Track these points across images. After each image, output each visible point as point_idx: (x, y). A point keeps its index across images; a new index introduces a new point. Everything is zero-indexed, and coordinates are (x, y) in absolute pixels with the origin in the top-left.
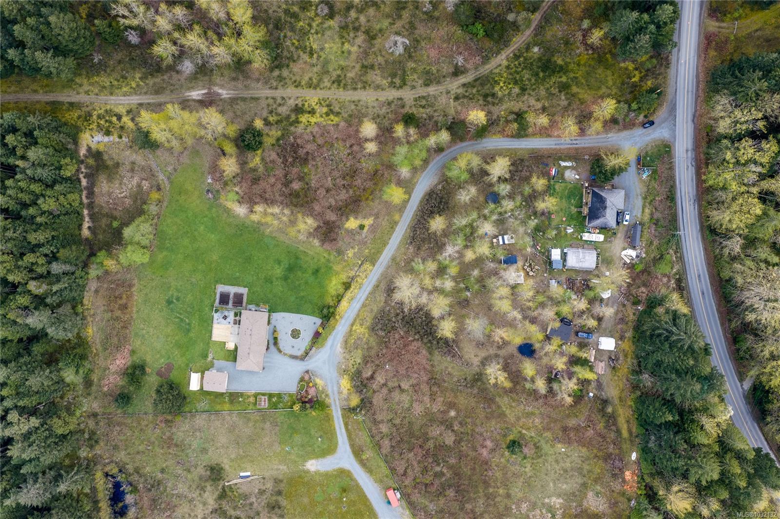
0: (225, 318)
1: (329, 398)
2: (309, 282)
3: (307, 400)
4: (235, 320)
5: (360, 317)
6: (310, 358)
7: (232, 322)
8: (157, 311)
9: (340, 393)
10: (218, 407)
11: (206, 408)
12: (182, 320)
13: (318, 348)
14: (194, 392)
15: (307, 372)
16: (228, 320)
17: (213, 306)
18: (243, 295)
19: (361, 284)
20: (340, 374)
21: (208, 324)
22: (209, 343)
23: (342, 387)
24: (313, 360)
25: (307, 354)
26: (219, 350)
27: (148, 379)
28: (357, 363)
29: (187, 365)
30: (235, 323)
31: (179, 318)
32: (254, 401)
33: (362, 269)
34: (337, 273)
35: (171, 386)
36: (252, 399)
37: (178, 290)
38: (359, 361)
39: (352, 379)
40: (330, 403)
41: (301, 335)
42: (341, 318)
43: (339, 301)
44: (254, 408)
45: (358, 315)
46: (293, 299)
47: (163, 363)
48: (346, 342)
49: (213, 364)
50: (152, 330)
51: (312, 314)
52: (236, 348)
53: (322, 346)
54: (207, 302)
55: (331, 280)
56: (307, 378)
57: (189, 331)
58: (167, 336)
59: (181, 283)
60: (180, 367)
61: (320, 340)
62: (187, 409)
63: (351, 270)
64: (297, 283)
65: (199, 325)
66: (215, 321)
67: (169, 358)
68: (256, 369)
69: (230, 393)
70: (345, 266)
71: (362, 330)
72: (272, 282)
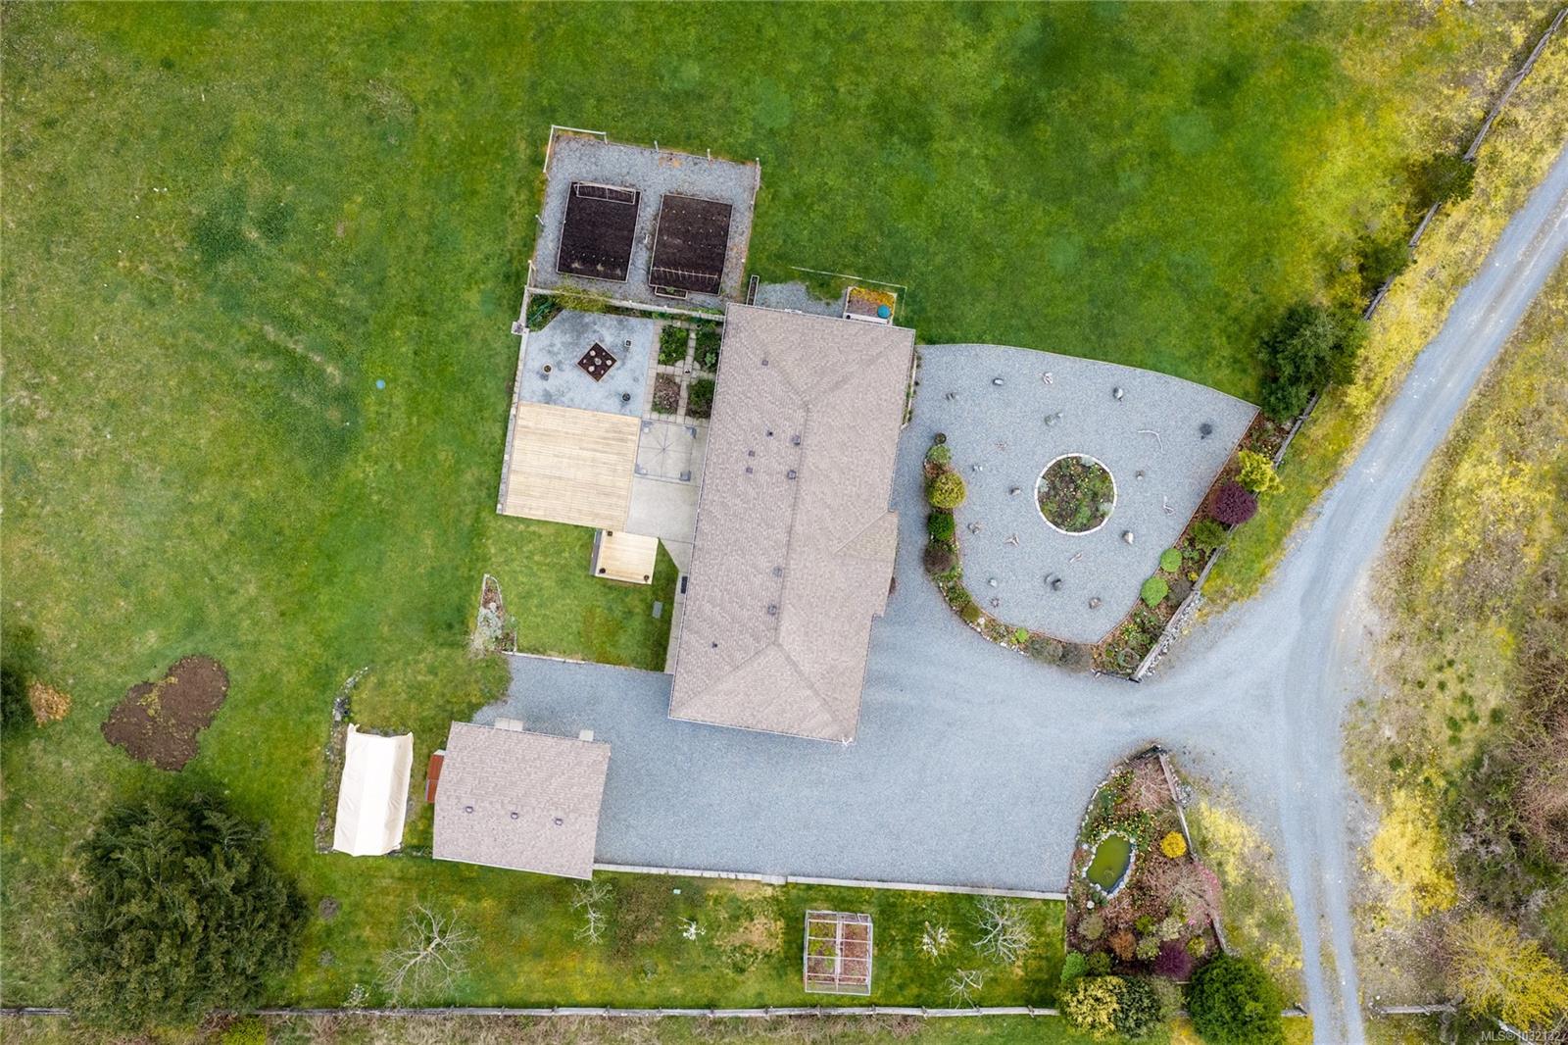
0: (597, 363)
1: (1289, 944)
2: (1179, 146)
3: (1148, 949)
4: (665, 381)
5: (1509, 405)
6: (1168, 665)
7: (644, 394)
8: (126, 297)
9: (1365, 907)
10: (528, 977)
11: (445, 988)
12: (296, 368)
13: (1220, 599)
14: (366, 869)
15: (1150, 755)
16: (618, 378)
17: (515, 278)
18: (726, 210)
19: (1523, 181)
20: (1367, 782)
21: (480, 405)
22: (477, 532)
23: (1383, 867)
24: (1189, 676)
25: (1148, 632)
26: (549, 582)
27: (48, 762)
28: (1484, 711)
29: (322, 678)
30: (664, 404)
31: (276, 350)
32: (776, 945)
33: (1529, 83)
34: (1365, 102)
35: (196, 817)
36: (763, 933)
37: (276, 163)
38: (1493, 695)
39: (1453, 818)
40: (1296, 976)
41: (1111, 508)
42: (1383, 401)
43: (1374, 287)
44: (773, 990)
45: (1492, 390)
46: (1063, 254)
47: (152, 661)
48: (1408, 566)
49: (504, 681)
50: (83, 423)
51: (1192, 365)
52: (667, 579)
53: (1251, 581)
54: (475, 250)
55: (1319, 142)
56: (1146, 797)
57: (341, 443)
58: (194, 474)
59: (297, 114)
60: (269, 686)
61: (1237, 541)
62: (309, 982)
63: (1459, 81)
64: (1097, 149)
65: (413, 404)
66: (527, 383)
67: (195, 624)
68: (816, 724)
69: (614, 880)
70: (1423, 58)
71: (1518, 490)
72: (923, 139)
